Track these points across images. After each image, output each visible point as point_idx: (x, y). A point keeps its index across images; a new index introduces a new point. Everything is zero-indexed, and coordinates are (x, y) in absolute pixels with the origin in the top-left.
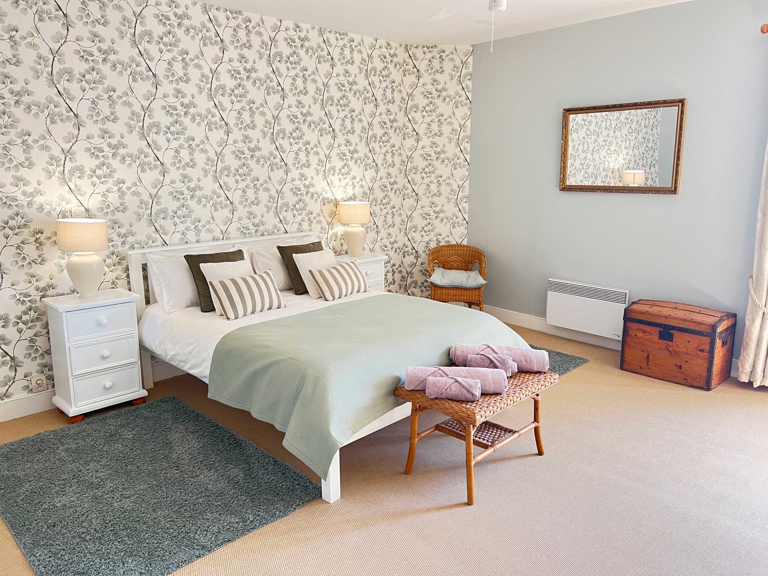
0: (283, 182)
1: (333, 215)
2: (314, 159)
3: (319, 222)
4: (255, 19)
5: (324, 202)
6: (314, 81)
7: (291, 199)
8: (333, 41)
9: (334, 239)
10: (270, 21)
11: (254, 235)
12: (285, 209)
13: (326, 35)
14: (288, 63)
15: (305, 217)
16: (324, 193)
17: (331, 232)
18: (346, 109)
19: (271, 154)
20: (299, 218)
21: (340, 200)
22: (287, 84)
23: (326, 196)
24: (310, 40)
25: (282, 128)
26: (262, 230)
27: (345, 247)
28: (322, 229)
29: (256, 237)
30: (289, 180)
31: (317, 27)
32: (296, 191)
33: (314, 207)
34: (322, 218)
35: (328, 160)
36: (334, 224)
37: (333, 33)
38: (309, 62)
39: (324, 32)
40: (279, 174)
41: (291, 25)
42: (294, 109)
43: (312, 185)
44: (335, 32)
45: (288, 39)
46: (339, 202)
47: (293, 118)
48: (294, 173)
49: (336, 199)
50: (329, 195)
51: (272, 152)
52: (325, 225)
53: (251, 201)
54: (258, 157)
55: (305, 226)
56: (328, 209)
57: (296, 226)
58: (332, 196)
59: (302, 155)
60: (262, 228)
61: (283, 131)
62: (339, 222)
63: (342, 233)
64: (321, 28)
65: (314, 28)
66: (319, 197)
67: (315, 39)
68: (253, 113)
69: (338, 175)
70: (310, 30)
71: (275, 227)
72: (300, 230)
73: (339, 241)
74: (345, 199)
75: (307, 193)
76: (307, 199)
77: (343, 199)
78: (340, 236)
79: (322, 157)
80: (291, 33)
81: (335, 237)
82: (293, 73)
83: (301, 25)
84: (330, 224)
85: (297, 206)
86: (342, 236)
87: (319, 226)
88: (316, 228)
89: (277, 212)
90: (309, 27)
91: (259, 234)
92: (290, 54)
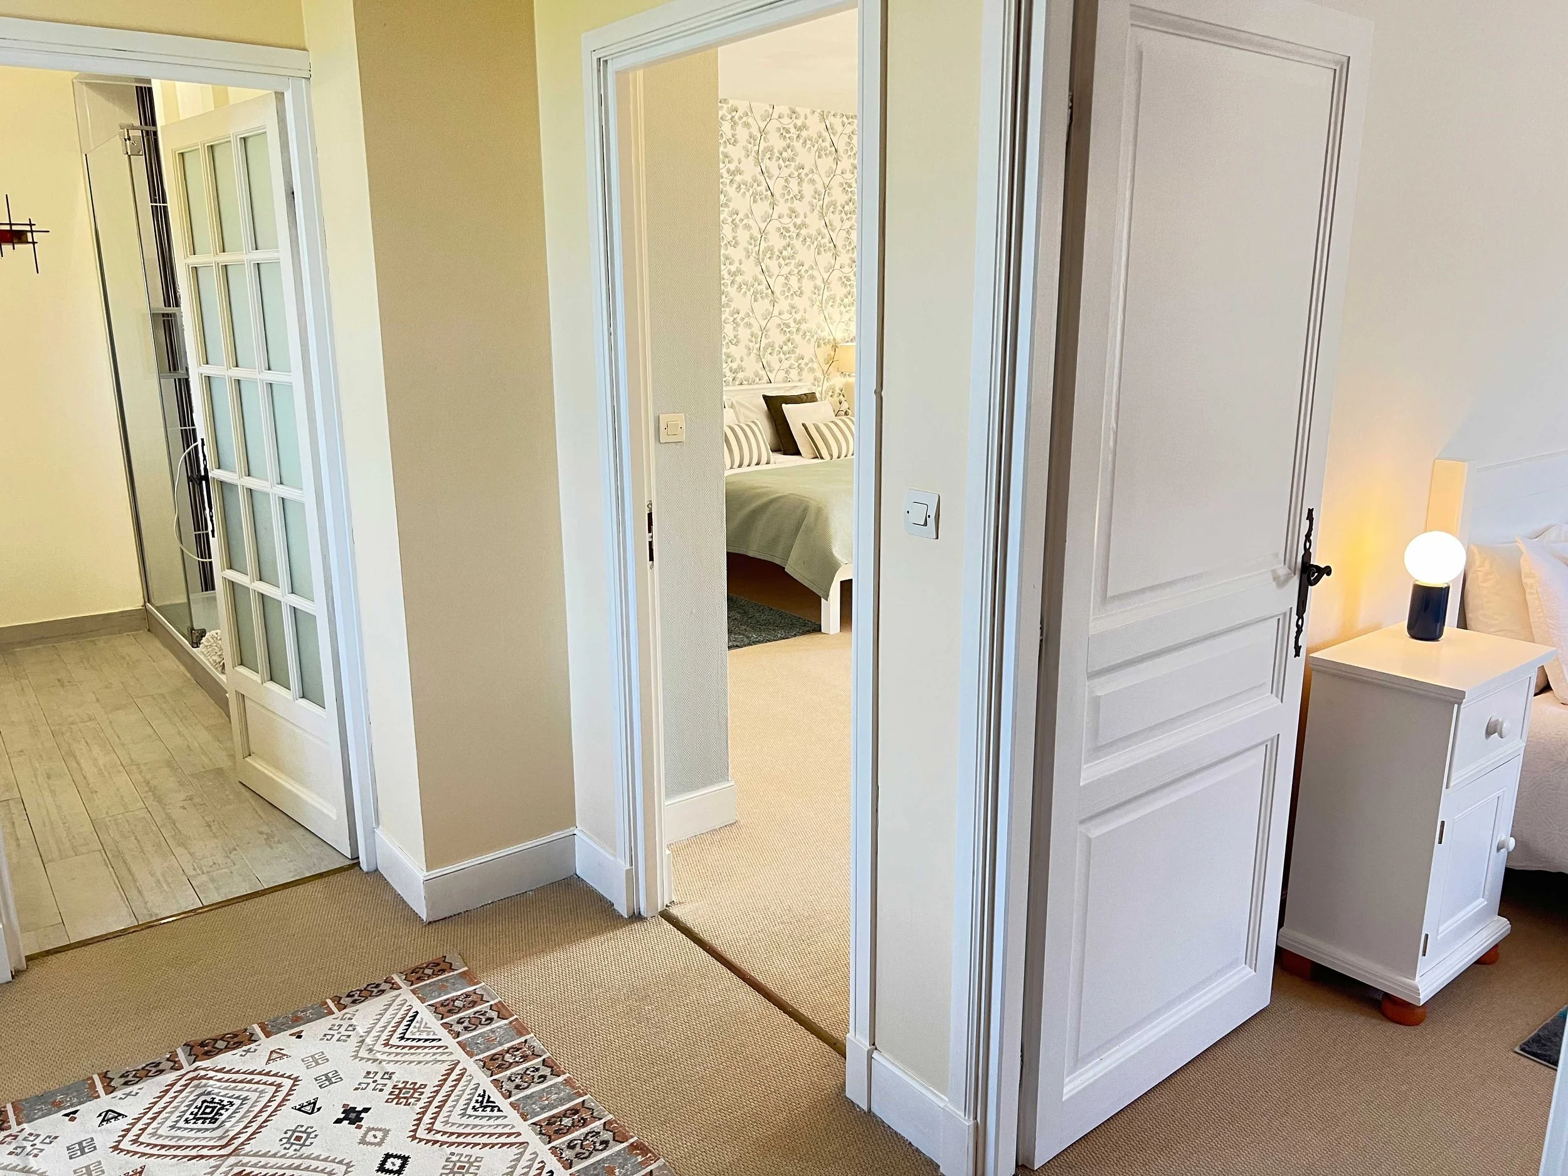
0: (768, 316)
1: (830, 361)
2: (807, 285)
3: (812, 370)
4: (743, 106)
5: (819, 342)
6: (812, 181)
7: (777, 338)
8: (839, 128)
9: (830, 394)
10: (760, 108)
11: (731, 384)
12: (769, 351)
13: (831, 120)
14: (781, 159)
15: (794, 363)
16: (819, 332)
17: (826, 385)
18: (852, 217)
19: (756, 279)
20: (786, 364)
21: (839, 341)
22: (777, 187)
23: (822, 335)
24: (809, 127)
25: (770, 245)
26: (741, 379)
27: (845, 406)
28: (815, 380)
29: (734, 385)
30: (776, 313)
31: (819, 111)
32: (784, 328)
33: (806, 349)
34: (815, 365)
35: (826, 287)
36: (830, 373)
37: (838, 116)
38: (806, 157)
39: (827, 116)
40: (764, 305)
41: (785, 110)
42: (786, 220)
43: (804, 320)
44: (842, 115)
45: (782, 128)
46: (839, 343)
47: (783, 232)
48: (783, 304)
49: (834, 339)
50: (825, 334)
51: (756, 277)
52: (819, 374)
53: (730, 339)
54: (740, 284)
55: (794, 374)
56: (825, 351)
57: (782, 374)
58: (829, 335)
59: (793, 281)
60: (740, 375)
61: (770, 249)
62: (838, 371)
63: (842, 386)
64: (823, 112)
65: (814, 112)
66: (813, 337)
67: (815, 126)
68: (736, 226)
69: (838, 307)
70: (809, 115)
71: (757, 374)
72: (786, 380)
73: (837, 397)
74: (847, 340)
75: (798, 330)
76: (797, 338)
77: (845, 339)
78: (838, 391)
79: (819, 282)
80: (786, 120)
81: (831, 391)
82: (785, 172)
83: (797, 109)
84: (826, 373)
85: (785, 348)
86: (841, 391)
87: (812, 376)
88: (808, 377)
89: (759, 355)
90: (808, 111)
91: (737, 383)
92: (783, 148)
